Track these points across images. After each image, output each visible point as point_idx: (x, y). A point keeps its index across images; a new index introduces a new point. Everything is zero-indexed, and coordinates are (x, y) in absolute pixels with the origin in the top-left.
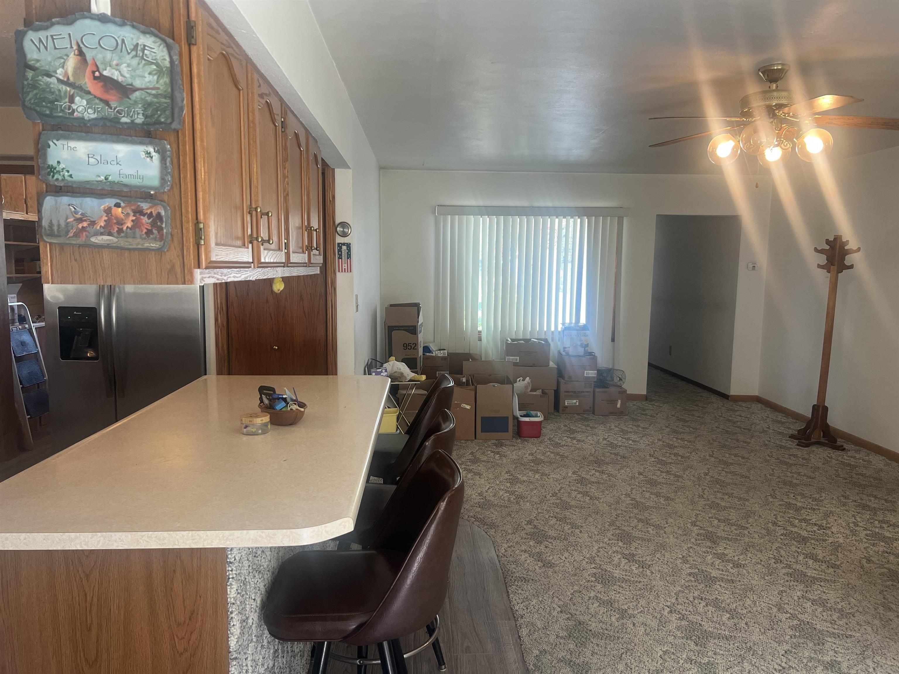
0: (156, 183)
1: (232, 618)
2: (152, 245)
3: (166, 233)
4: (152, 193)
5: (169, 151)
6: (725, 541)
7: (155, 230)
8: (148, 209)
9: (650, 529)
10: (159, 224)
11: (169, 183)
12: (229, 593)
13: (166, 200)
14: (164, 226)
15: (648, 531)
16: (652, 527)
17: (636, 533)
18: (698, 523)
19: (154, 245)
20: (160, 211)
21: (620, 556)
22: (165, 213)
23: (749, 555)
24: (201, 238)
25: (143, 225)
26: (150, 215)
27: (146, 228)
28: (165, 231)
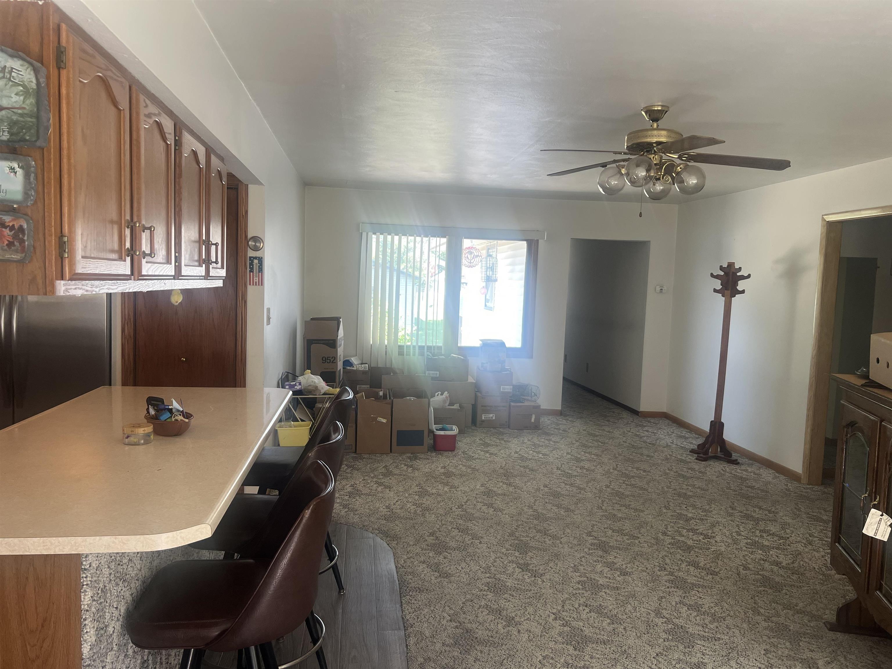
0: (19, 197)
1: (85, 625)
2: (13, 257)
3: (28, 245)
4: (15, 206)
5: (33, 167)
6: (616, 551)
7: (17, 242)
8: (10, 222)
9: (546, 540)
10: (21, 236)
11: (32, 198)
12: (83, 599)
13: (30, 214)
14: (26, 238)
15: (545, 541)
16: (550, 538)
17: (532, 544)
18: (593, 533)
19: (16, 257)
20: (22, 224)
21: (515, 565)
22: (27, 224)
23: (637, 563)
24: (65, 251)
25: (4, 236)
26: (12, 228)
27: (8, 241)
28: (27, 243)
